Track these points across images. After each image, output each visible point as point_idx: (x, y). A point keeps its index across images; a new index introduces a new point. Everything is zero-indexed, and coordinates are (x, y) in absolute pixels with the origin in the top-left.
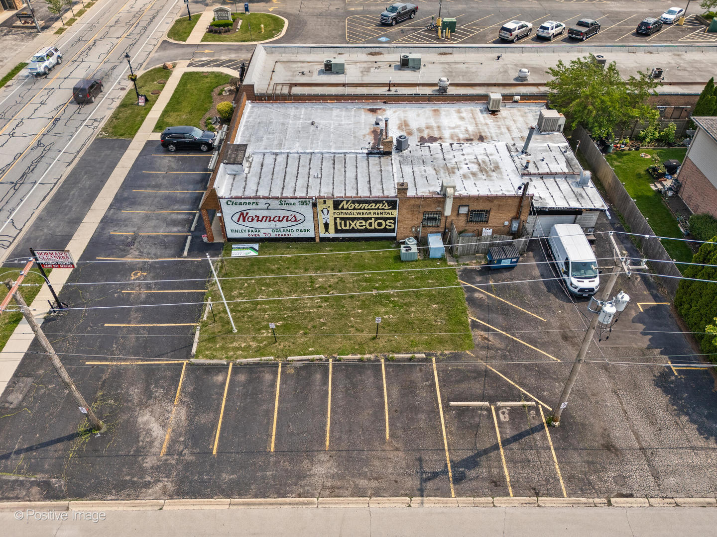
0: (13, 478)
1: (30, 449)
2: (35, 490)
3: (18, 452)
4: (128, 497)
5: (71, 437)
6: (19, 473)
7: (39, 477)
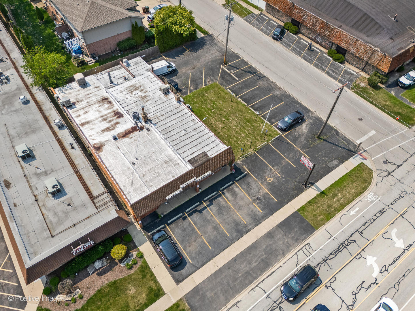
0: (344, 142)
1: (337, 146)
2: (340, 136)
3: (340, 147)
4: (321, 118)
5: (325, 140)
6: (342, 142)
7: (338, 138)
